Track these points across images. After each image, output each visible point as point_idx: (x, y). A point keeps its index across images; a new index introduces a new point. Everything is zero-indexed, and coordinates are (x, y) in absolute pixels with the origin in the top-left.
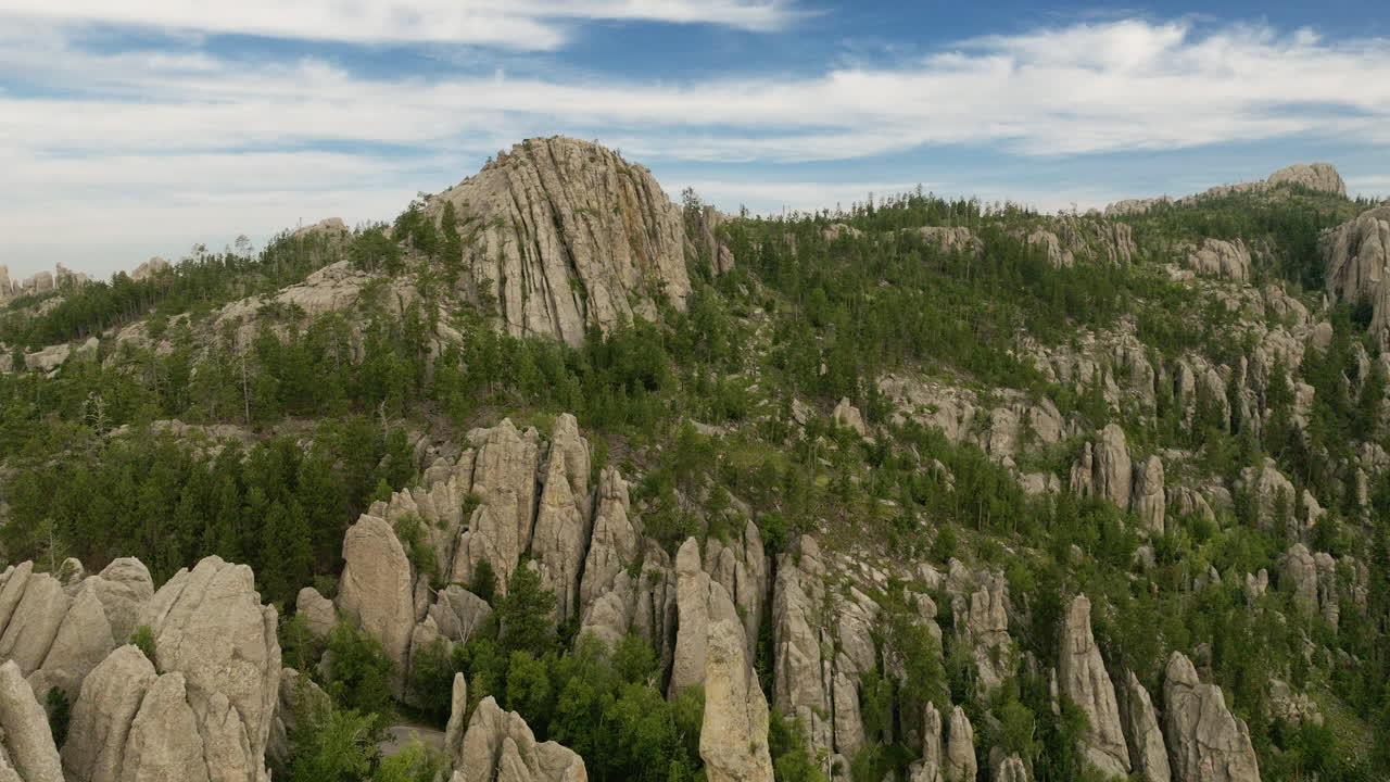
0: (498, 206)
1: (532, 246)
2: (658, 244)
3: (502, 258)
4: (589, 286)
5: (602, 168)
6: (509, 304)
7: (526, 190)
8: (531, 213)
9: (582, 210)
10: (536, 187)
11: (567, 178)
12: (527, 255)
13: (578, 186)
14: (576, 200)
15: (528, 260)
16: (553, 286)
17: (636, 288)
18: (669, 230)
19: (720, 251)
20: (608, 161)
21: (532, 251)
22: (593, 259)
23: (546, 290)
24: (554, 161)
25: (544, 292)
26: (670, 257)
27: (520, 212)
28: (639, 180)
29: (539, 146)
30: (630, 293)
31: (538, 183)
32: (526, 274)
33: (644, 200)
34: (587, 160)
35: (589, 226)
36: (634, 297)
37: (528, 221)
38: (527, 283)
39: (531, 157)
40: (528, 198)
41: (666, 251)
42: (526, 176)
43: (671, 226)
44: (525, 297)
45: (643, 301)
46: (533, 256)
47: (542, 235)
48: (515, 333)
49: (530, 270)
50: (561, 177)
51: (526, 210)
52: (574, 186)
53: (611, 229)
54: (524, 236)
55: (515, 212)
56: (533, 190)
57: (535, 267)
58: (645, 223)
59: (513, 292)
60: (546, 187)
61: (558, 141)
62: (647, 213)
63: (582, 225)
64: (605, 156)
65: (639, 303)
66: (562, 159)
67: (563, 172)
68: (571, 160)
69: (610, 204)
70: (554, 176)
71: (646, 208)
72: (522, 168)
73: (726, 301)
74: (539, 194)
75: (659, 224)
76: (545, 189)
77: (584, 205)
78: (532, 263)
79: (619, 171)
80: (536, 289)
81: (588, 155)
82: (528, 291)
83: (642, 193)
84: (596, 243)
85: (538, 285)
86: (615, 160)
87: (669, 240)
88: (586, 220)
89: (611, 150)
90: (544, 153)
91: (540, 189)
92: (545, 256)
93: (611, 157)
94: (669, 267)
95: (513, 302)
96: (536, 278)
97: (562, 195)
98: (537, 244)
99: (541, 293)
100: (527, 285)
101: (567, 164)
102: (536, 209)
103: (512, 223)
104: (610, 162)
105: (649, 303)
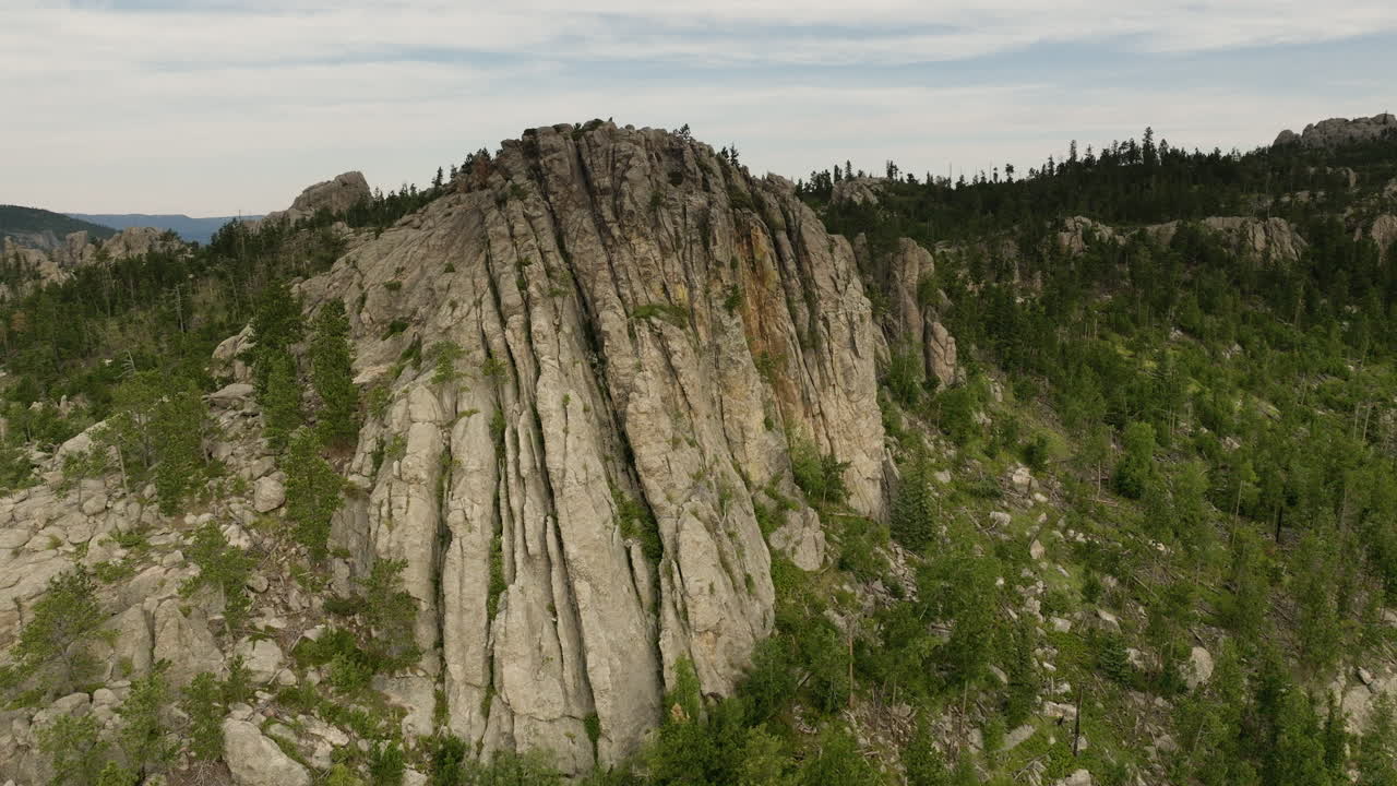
0: (454, 305)
1: (523, 424)
2: (821, 363)
3: (446, 464)
4: (666, 527)
5: (698, 200)
6: (451, 619)
7: (521, 265)
8: (528, 325)
9: (651, 310)
10: (543, 254)
11: (616, 232)
12: (510, 456)
13: (642, 248)
14: (637, 286)
15: (511, 469)
16: (572, 550)
17: (775, 481)
18: (846, 331)
19: (928, 332)
20: (711, 181)
21: (522, 443)
22: (676, 443)
23: (556, 560)
24: (588, 184)
25: (549, 563)
26: (848, 393)
27: (503, 323)
28: (779, 219)
29: (554, 150)
30: (763, 498)
31: (549, 242)
32: (504, 513)
33: (791, 266)
34: (663, 178)
35: (667, 354)
36: (771, 505)
37: (519, 349)
38: (504, 539)
39: (537, 174)
40: (523, 285)
41: (840, 378)
42: (520, 227)
43: (851, 324)
44: (497, 587)
45: (794, 517)
46: (525, 457)
47: (549, 401)
48: (464, 720)
49: (515, 502)
50: (602, 227)
51: (516, 321)
52: (633, 250)
53: (718, 348)
54: (509, 390)
55: (491, 326)
56: (537, 266)
57: (530, 489)
58: (794, 318)
59: (466, 579)
60: (570, 248)
61: (597, 135)
62: (798, 295)
63: (651, 353)
64: (705, 168)
65: (783, 522)
66: (606, 182)
67: (608, 215)
68: (625, 186)
69: (717, 288)
70: (587, 223)
71: (795, 283)
72: (515, 206)
73: (952, 452)
74: (549, 272)
75: (825, 319)
76: (567, 257)
77: (655, 297)
78: (520, 479)
79: (736, 202)
80: (529, 558)
81: (667, 164)
82: (506, 568)
83: (788, 250)
84: (684, 394)
85: (534, 547)
86: (726, 172)
87: (847, 355)
88: (659, 336)
89: (717, 150)
90: (564, 167)
91: (555, 260)
92: (554, 461)
93: (716, 168)
94: (847, 416)
95: (462, 611)
96: (529, 525)
97: (605, 274)
98: (537, 422)
99: (541, 565)
100: (505, 547)
101: (618, 194)
102: (541, 322)
103: (480, 354)
104: (717, 183)
105: (806, 523)
